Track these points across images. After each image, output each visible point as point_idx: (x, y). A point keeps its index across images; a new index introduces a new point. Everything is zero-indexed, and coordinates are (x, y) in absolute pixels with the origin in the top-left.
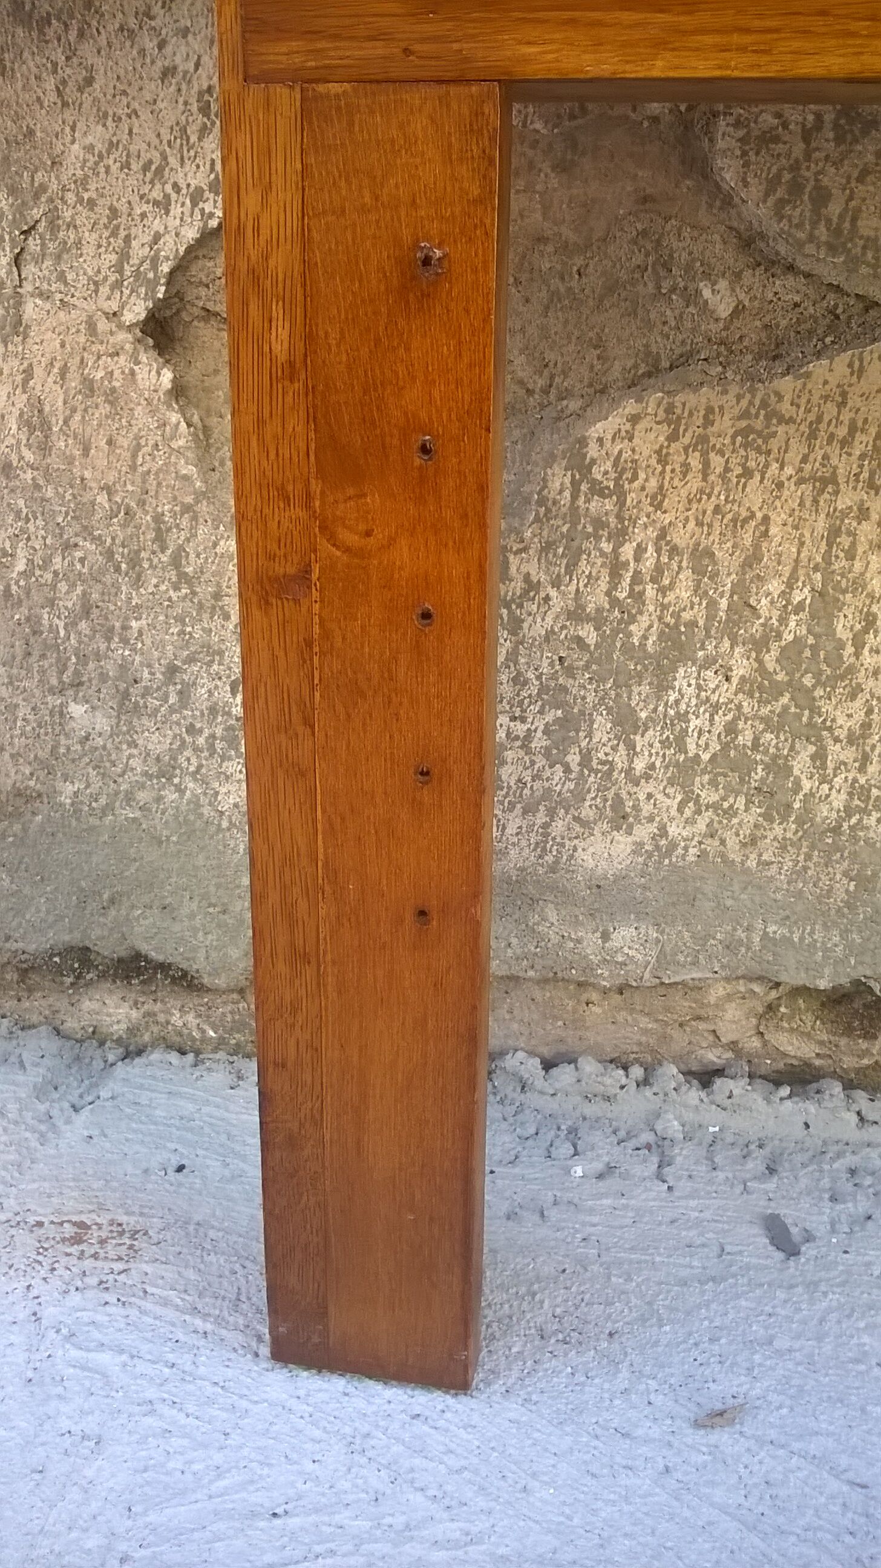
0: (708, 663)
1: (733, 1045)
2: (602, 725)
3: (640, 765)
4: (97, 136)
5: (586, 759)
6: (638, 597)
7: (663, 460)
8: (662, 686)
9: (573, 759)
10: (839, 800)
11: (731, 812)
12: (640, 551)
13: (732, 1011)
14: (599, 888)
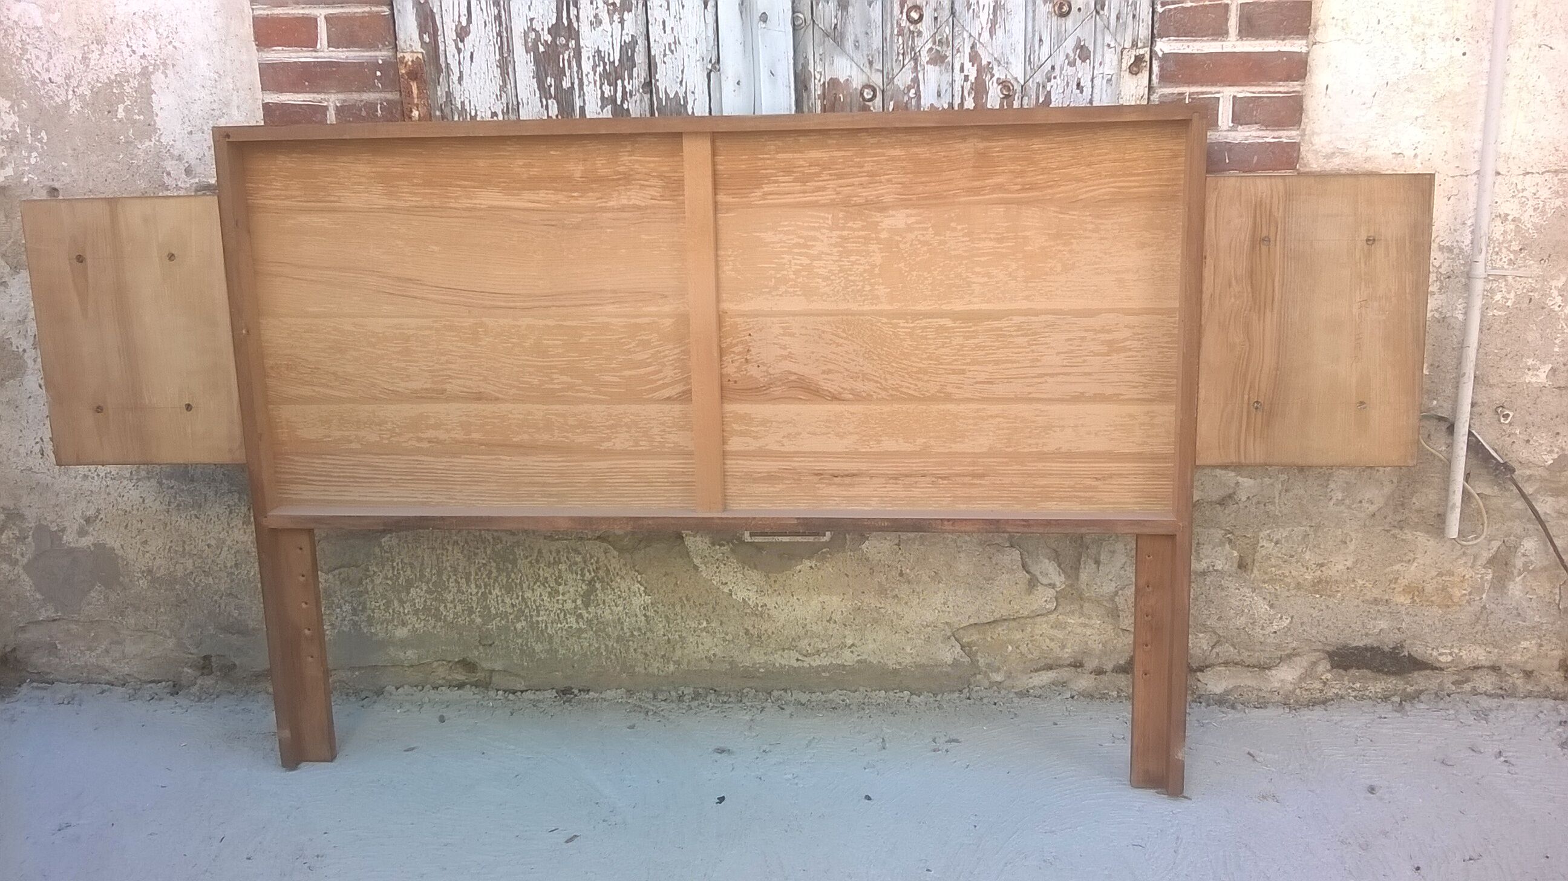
0: (417, 587)
1: (443, 678)
2: (396, 602)
3: (406, 611)
5: (394, 610)
6: (399, 573)
7: (399, 545)
8: (408, 593)
9: (391, 611)
10: (452, 616)
11: (428, 621)
12: (398, 564)
13: (441, 669)
14: (402, 641)
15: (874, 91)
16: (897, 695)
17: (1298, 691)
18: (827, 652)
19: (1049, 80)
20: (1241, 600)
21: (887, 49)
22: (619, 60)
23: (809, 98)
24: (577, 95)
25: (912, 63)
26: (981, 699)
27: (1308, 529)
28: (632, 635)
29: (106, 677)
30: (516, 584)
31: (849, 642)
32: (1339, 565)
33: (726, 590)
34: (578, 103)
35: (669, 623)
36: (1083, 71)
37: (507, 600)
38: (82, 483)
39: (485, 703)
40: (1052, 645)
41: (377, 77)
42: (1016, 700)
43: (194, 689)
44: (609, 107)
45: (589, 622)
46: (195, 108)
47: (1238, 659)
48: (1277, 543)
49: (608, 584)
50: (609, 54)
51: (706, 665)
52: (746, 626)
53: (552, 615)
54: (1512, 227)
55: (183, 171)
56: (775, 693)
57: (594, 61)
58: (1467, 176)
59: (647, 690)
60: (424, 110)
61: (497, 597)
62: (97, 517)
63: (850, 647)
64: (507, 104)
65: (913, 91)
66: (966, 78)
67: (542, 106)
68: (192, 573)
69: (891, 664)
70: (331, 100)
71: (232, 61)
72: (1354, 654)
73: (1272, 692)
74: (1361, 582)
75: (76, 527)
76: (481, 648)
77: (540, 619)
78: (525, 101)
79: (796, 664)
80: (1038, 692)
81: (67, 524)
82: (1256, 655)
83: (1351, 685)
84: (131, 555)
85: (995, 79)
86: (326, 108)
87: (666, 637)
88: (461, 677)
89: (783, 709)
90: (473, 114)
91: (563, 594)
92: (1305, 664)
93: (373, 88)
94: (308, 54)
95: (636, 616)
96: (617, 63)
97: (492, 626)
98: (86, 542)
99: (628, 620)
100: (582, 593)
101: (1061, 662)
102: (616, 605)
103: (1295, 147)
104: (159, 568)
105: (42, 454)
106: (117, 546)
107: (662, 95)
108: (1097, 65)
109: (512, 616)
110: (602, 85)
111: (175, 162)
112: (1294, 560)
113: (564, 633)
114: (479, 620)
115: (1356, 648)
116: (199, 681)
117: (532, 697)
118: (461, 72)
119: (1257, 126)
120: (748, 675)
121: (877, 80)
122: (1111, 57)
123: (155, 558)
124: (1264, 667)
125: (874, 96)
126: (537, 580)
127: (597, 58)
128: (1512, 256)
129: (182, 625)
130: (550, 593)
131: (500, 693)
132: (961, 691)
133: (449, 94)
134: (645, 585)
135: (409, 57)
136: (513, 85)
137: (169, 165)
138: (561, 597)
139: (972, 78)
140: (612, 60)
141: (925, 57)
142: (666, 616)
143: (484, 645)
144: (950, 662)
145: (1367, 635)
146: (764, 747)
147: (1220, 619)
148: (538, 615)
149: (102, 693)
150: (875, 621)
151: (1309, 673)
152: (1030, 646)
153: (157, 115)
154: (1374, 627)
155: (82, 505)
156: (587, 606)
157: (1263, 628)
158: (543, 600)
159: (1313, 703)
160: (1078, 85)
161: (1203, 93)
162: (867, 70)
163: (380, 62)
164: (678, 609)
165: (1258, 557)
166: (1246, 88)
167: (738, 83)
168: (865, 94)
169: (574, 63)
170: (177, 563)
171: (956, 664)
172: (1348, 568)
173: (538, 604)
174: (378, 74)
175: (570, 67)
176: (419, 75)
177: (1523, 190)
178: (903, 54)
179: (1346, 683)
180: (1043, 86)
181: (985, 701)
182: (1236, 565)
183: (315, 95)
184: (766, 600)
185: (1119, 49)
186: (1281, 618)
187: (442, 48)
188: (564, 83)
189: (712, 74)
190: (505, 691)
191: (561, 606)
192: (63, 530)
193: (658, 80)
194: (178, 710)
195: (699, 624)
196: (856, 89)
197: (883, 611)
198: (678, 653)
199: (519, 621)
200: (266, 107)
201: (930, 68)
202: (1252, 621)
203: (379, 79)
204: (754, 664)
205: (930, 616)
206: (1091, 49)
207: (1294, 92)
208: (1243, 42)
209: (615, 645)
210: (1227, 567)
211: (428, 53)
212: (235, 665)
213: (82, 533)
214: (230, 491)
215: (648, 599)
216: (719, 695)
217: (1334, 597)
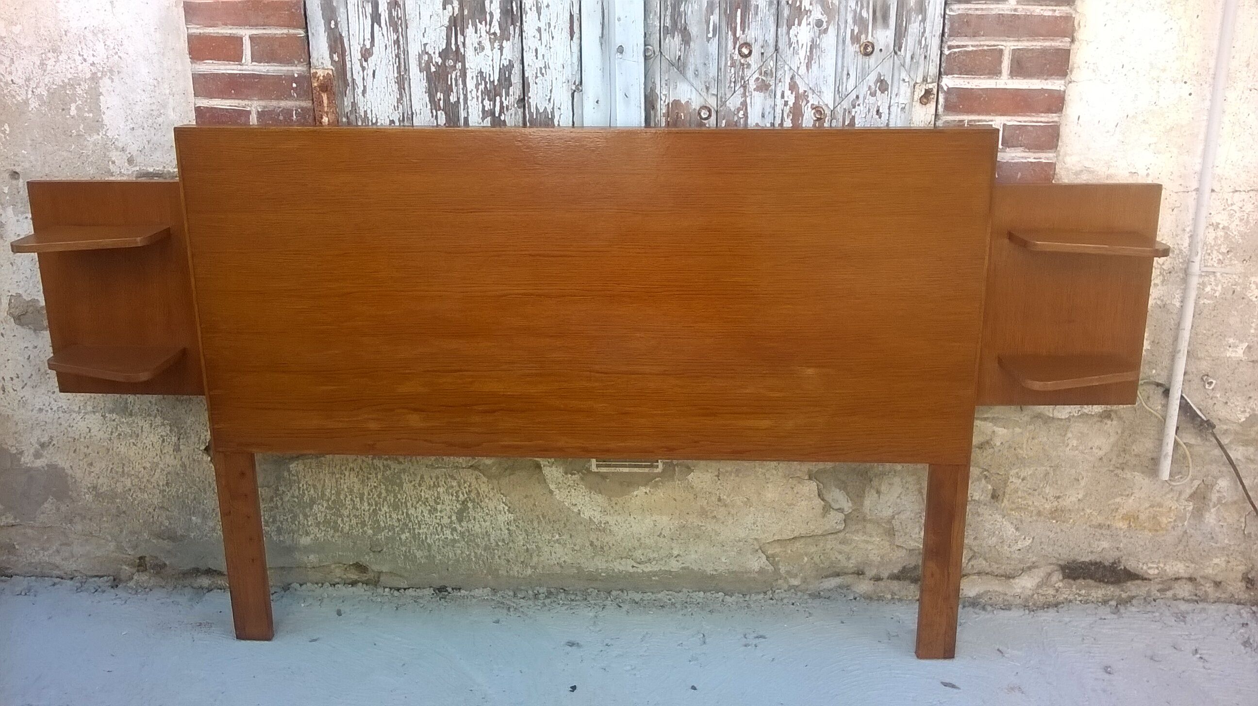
0: (319, 504)
1: (340, 577)
2: (301, 516)
3: (309, 523)
4: (193, 419)
5: (299, 522)
6: (304, 493)
7: (304, 470)
8: (311, 509)
9: (297, 523)
10: (347, 528)
11: (328, 531)
12: (303, 485)
13: (337, 570)
14: (305, 547)
15: (710, 111)
16: (713, 596)
17: (1035, 595)
18: (657, 561)
19: (854, 107)
20: (993, 524)
21: (722, 77)
22: (498, 80)
23: (655, 116)
24: (462, 107)
25: (742, 89)
26: (782, 600)
27: (1048, 469)
28: (497, 545)
29: (56, 572)
30: (402, 503)
31: (675, 553)
32: (1072, 498)
33: (576, 510)
34: (463, 114)
35: (527, 535)
36: (882, 100)
37: (394, 516)
38: (37, 415)
39: (374, 599)
40: (840, 557)
41: (293, 88)
42: (810, 601)
43: (131, 584)
44: (489, 119)
45: (462, 534)
46: (137, 108)
47: (989, 570)
48: (1023, 480)
49: (478, 504)
50: (490, 75)
51: (558, 569)
52: (591, 539)
53: (431, 528)
54: (1222, 234)
55: (126, 161)
56: (614, 593)
57: (477, 80)
58: (1188, 192)
59: (509, 589)
60: (332, 117)
61: (386, 513)
62: (50, 443)
63: (676, 557)
64: (403, 114)
65: (742, 112)
66: (786, 103)
67: (432, 116)
68: (130, 490)
69: (709, 571)
70: (254, 106)
71: (169, 71)
72: (1081, 568)
73: (1014, 596)
74: (1088, 511)
75: (32, 451)
76: (371, 554)
77: (421, 531)
78: (418, 112)
79: (631, 570)
80: (827, 594)
81: (24, 448)
82: (1003, 567)
83: (1078, 591)
84: (79, 474)
85: (809, 105)
86: (249, 112)
87: (525, 547)
88: (353, 576)
89: (620, 607)
90: (374, 121)
91: (441, 512)
92: (1042, 574)
93: (289, 97)
94: (235, 67)
95: (501, 530)
96: (496, 83)
97: (381, 536)
98: (39, 463)
99: (494, 532)
100: (456, 511)
101: (846, 570)
102: (485, 521)
103: (1051, 166)
104: (102, 485)
105: (4, 391)
106: (67, 466)
107: (533, 110)
108: (893, 96)
109: (398, 529)
110: (483, 100)
111: (119, 153)
112: (1036, 493)
113: (441, 542)
114: (370, 532)
115: (1083, 563)
116: (135, 577)
117: (414, 594)
118: (365, 87)
119: (1022, 149)
120: (592, 578)
121: (712, 102)
122: (905, 91)
123: (99, 478)
124: (1009, 577)
125: (710, 116)
126: (419, 500)
127: (479, 78)
128: (1221, 257)
129: (121, 532)
130: (430, 511)
131: (387, 590)
132: (765, 593)
133: (354, 104)
134: (509, 505)
135: (321, 73)
136: (408, 98)
137: (114, 155)
138: (439, 514)
139: (791, 103)
140: (492, 80)
141: (752, 85)
142: (526, 531)
143: (374, 552)
144: (757, 570)
145: (1092, 552)
146: (608, 641)
147: (975, 538)
148: (420, 528)
149: (54, 585)
150: (698, 537)
151: (1045, 582)
152: (822, 557)
153: (104, 113)
154: (1098, 547)
155: (38, 432)
156: (460, 521)
157: (1009, 546)
158: (424, 516)
159: (1047, 606)
160: (878, 111)
161: (979, 121)
162: (704, 94)
163: (296, 75)
164: (536, 524)
165: (1008, 490)
166: (1014, 118)
167: (597, 102)
168: (702, 114)
169: (460, 82)
170: (117, 481)
171: (762, 571)
172: (1079, 500)
173: (419, 520)
174: (294, 85)
175: (456, 85)
176: (329, 89)
177: (1232, 204)
178: (735, 82)
179: (1074, 590)
180: (849, 112)
181: (785, 601)
182: (990, 496)
183: (240, 101)
184: (608, 518)
185: (912, 84)
186: (1025, 539)
187: (348, 66)
188: (451, 98)
189: (575, 93)
190: (391, 589)
191: (438, 521)
192: (22, 453)
193: (530, 98)
194: (118, 602)
195: (553, 537)
196: (695, 109)
197: (704, 528)
198: (535, 559)
199: (403, 532)
200: (198, 110)
201: (755, 94)
202: (1001, 541)
203: (295, 89)
204: (597, 570)
205: (742, 534)
206: (889, 82)
207: (1053, 122)
208: (1014, 81)
209: (483, 553)
210: (983, 497)
211: (337, 69)
212: (165, 564)
213: (37, 455)
214: (163, 424)
215: (511, 517)
216: (568, 594)
217: (1068, 522)
